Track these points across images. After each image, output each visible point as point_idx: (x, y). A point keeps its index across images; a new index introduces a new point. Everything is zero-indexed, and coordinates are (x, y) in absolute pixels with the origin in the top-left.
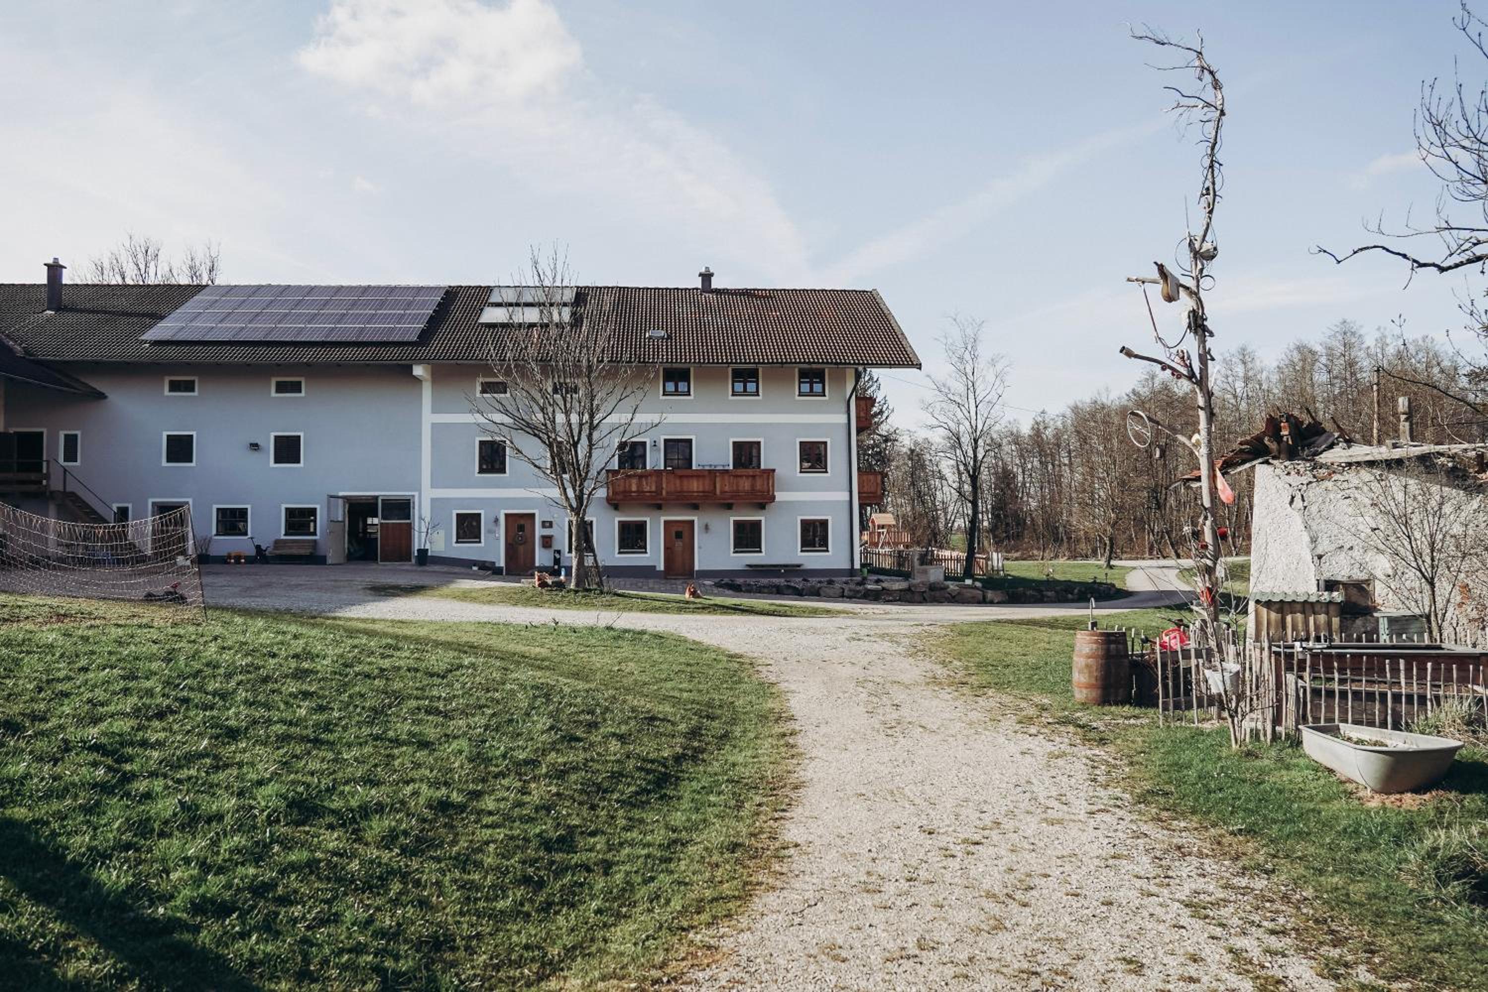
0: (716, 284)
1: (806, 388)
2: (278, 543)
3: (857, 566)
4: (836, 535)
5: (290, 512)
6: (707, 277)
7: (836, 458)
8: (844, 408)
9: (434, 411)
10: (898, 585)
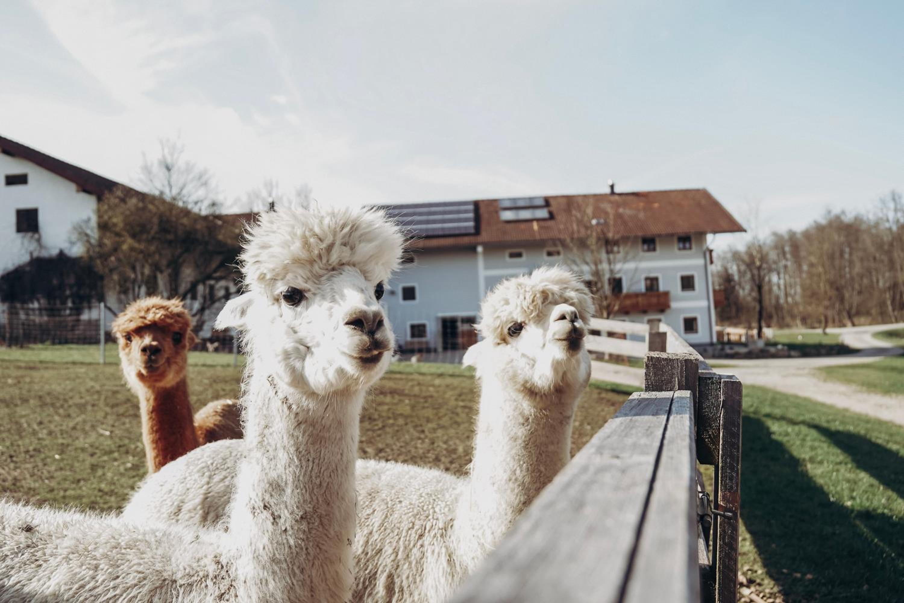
0: (617, 190)
1: (681, 245)
2: (407, 343)
3: (715, 340)
4: (702, 325)
5: (413, 327)
6: (612, 187)
7: (698, 283)
8: (702, 255)
9: (487, 268)
10: (743, 350)
